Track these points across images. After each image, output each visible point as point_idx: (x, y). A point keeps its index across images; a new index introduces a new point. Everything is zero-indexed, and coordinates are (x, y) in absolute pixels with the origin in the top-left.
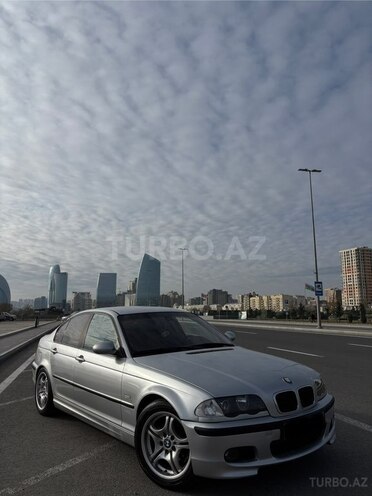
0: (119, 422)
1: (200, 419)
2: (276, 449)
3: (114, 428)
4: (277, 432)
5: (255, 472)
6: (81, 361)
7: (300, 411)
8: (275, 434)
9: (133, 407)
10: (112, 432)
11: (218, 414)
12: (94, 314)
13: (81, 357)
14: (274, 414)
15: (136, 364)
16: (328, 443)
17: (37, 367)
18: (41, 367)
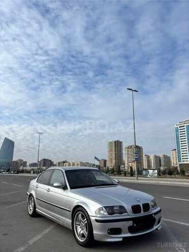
0: (64, 218)
1: (98, 216)
2: (131, 230)
3: (62, 221)
4: (131, 222)
5: (121, 240)
6: (48, 191)
7: (142, 214)
8: (130, 223)
9: (70, 211)
10: (61, 223)
11: (105, 213)
12: (54, 170)
13: (49, 189)
14: (130, 214)
15: (72, 192)
16: (157, 229)
17: (29, 194)
18: (31, 194)
